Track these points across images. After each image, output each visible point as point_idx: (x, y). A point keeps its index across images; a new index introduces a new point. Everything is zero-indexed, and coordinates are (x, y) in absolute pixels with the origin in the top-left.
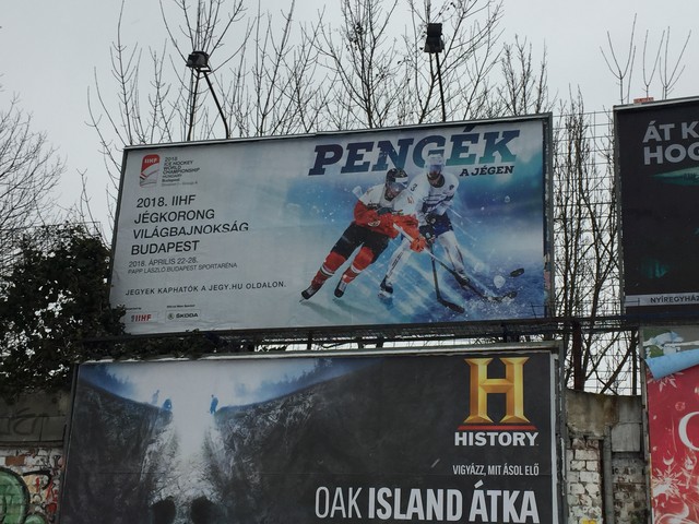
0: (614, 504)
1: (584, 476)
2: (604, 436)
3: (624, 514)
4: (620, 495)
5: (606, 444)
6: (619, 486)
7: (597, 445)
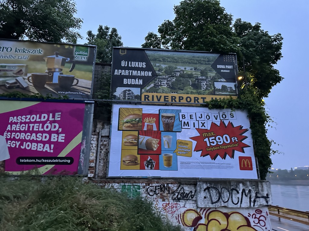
0: (100, 149)
1: (92, 142)
2: (100, 132)
5: (100, 134)
6: (102, 145)
7: (97, 134)
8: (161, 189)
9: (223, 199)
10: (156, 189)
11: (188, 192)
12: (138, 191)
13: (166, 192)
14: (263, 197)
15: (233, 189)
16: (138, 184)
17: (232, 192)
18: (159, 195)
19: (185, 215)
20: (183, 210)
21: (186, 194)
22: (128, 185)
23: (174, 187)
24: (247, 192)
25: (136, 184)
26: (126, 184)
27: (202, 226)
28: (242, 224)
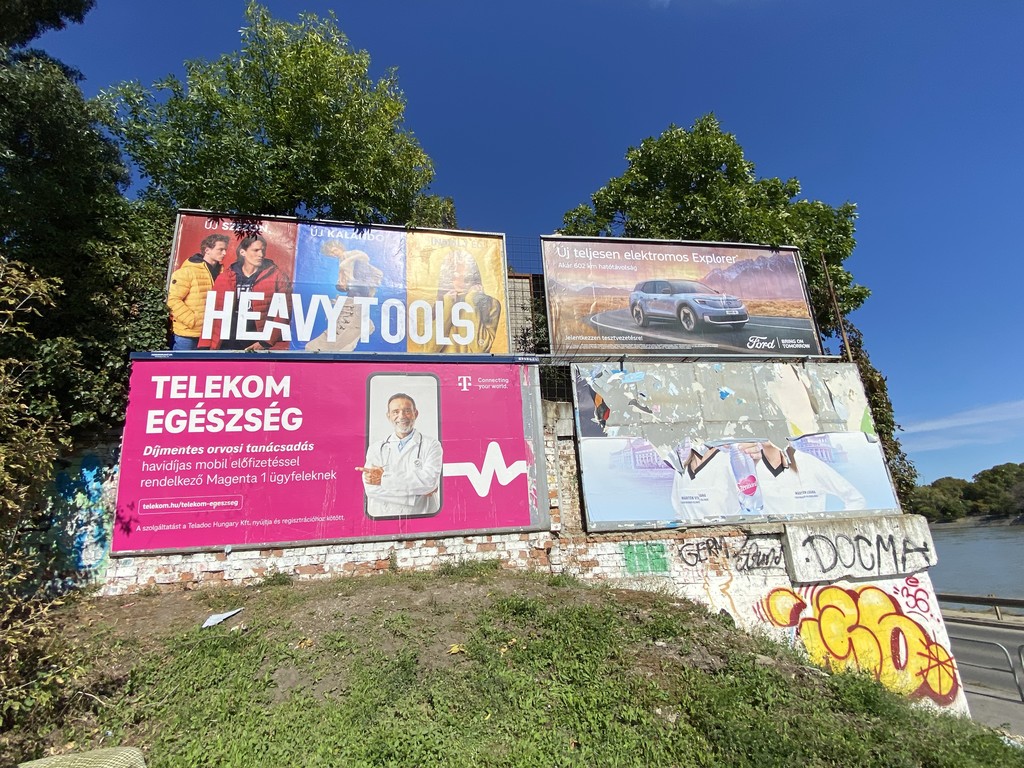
2: (554, 426)
3: (565, 473)
4: (562, 462)
5: (555, 431)
6: (561, 457)
7: (551, 432)
8: (710, 549)
9: (843, 560)
10: (698, 550)
11: (767, 552)
12: (661, 556)
13: (721, 554)
14: (918, 550)
15: (858, 538)
16: (659, 542)
17: (858, 544)
18: (707, 561)
19: (771, 601)
20: (765, 592)
21: (764, 555)
22: (637, 546)
23: (736, 543)
24: (886, 541)
25: (654, 542)
26: (631, 543)
27: (809, 622)
28: (886, 612)
